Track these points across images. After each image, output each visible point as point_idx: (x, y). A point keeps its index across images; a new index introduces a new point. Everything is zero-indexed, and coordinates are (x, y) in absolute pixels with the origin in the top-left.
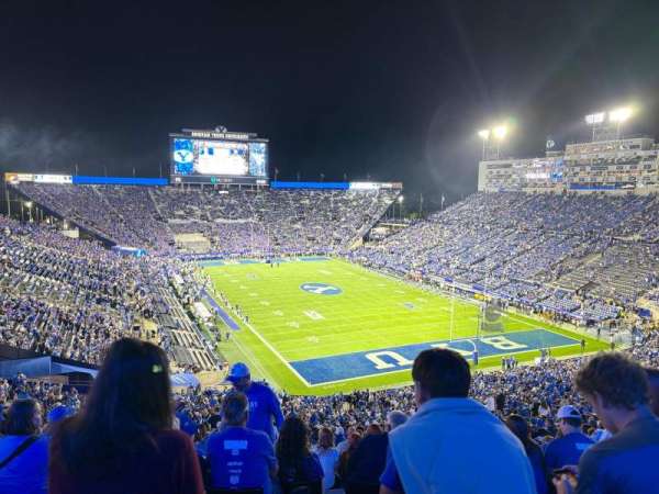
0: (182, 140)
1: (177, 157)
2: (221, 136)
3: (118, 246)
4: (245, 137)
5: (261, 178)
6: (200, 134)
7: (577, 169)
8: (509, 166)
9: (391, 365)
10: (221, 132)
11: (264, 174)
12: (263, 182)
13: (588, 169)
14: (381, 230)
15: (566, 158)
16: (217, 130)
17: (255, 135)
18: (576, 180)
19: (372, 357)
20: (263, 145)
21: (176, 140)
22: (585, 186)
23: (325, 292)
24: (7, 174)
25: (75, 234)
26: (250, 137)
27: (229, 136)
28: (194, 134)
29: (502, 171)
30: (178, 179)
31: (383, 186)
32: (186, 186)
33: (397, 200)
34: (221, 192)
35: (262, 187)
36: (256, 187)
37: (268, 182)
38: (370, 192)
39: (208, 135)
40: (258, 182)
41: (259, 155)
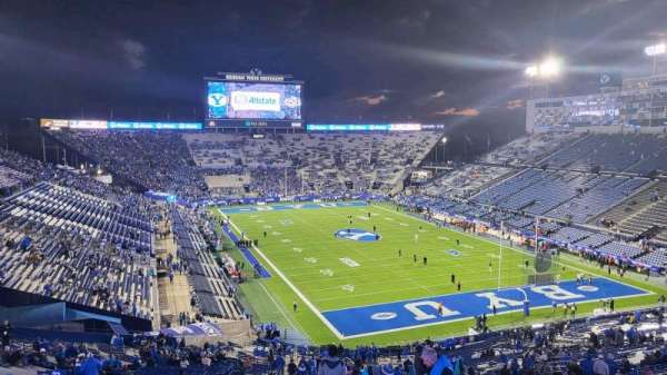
0: (217, 84)
1: (211, 102)
2: (257, 78)
3: (151, 191)
4: (281, 79)
5: (297, 121)
6: (235, 77)
7: (636, 105)
8: (560, 104)
9: (432, 316)
10: (256, 74)
11: (299, 117)
12: (299, 125)
13: (648, 105)
14: (422, 174)
15: (624, 93)
16: (252, 72)
17: (290, 76)
18: (635, 117)
19: (411, 307)
20: (298, 87)
21: (210, 84)
22: (645, 123)
23: (361, 239)
24: (43, 120)
25: (108, 179)
26: (285, 80)
27: (264, 78)
28: (228, 77)
29: (552, 109)
30: (212, 124)
31: (425, 127)
32: (220, 130)
33: (440, 141)
34: (255, 136)
35: (298, 131)
36: (291, 131)
37: (305, 124)
38: (411, 134)
39: (243, 78)
40: (294, 125)
41: (295, 98)
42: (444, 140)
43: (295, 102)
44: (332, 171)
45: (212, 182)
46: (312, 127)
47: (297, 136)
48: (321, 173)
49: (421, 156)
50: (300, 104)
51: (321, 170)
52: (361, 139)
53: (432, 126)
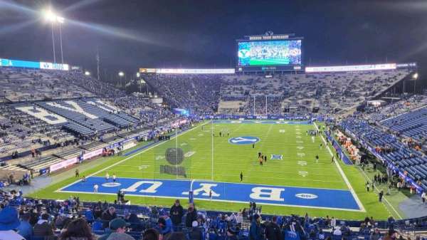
0: (243, 43)
1: (240, 55)
2: (270, 38)
4: (287, 37)
5: (298, 65)
6: (255, 38)
10: (269, 35)
11: (300, 62)
12: (299, 68)
16: (267, 34)
17: (294, 35)
20: (300, 41)
21: (239, 43)
24: (140, 69)
25: (160, 101)
26: (289, 37)
27: (274, 37)
28: (251, 38)
30: (240, 69)
31: (400, 66)
32: (246, 73)
33: (409, 77)
34: (267, 77)
35: (298, 72)
36: (294, 72)
37: (303, 68)
38: (386, 72)
39: (260, 38)
40: (295, 68)
41: (296, 49)
42: (416, 76)
43: (297, 52)
44: (310, 100)
45: (223, 105)
46: (309, 70)
47: (297, 76)
48: (300, 101)
49: (385, 88)
50: (300, 53)
51: (301, 99)
52: (345, 77)
53: (406, 65)
